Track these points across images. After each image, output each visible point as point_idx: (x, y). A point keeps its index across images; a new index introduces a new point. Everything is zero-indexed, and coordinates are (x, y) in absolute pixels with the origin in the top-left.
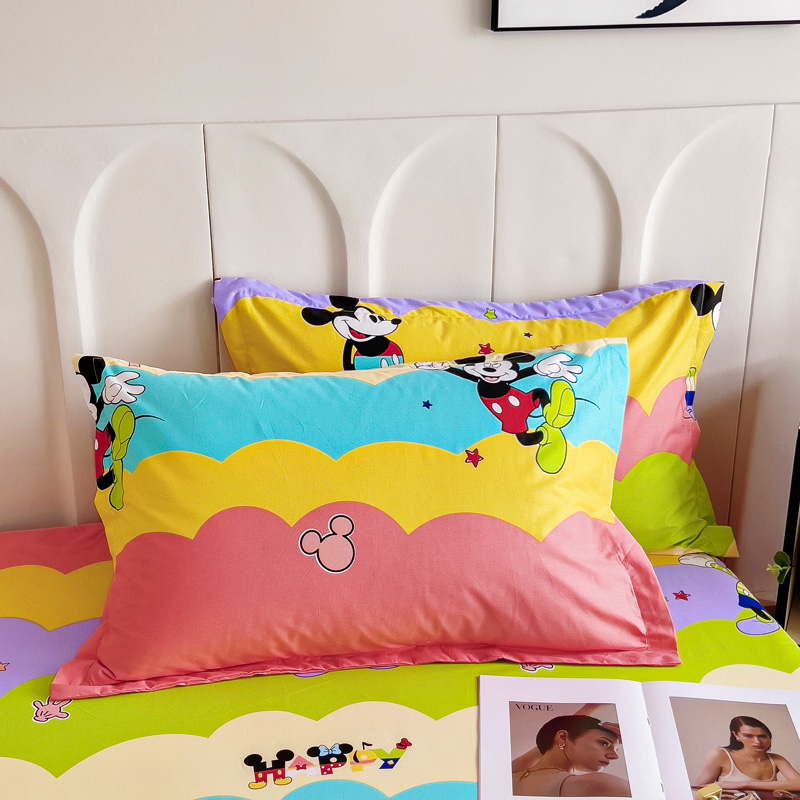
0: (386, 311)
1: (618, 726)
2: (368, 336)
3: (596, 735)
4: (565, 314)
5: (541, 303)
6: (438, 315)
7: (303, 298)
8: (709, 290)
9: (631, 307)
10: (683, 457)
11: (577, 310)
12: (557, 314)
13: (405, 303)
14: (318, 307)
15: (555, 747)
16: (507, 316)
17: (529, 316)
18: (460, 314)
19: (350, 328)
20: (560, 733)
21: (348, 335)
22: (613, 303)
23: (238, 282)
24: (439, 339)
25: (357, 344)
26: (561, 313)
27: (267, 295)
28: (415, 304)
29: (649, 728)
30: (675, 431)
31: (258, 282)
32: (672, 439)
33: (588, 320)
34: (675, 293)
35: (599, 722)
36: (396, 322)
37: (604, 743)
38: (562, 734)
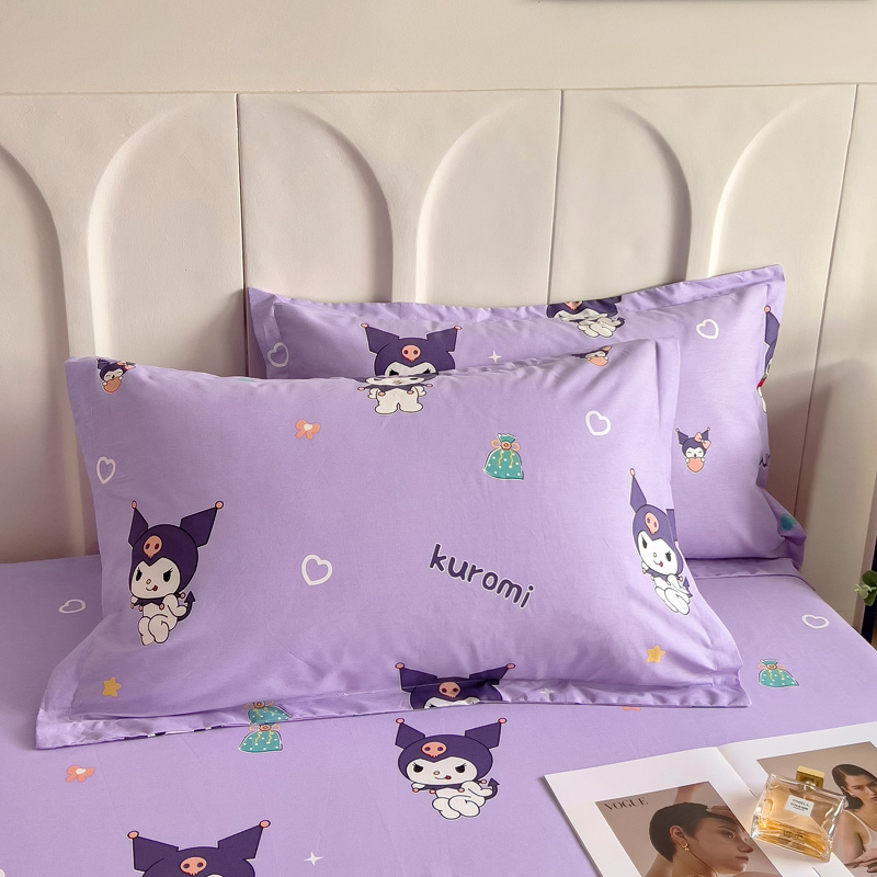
1: (728, 808)
35: (706, 807)
37: (728, 834)
38: (675, 830)
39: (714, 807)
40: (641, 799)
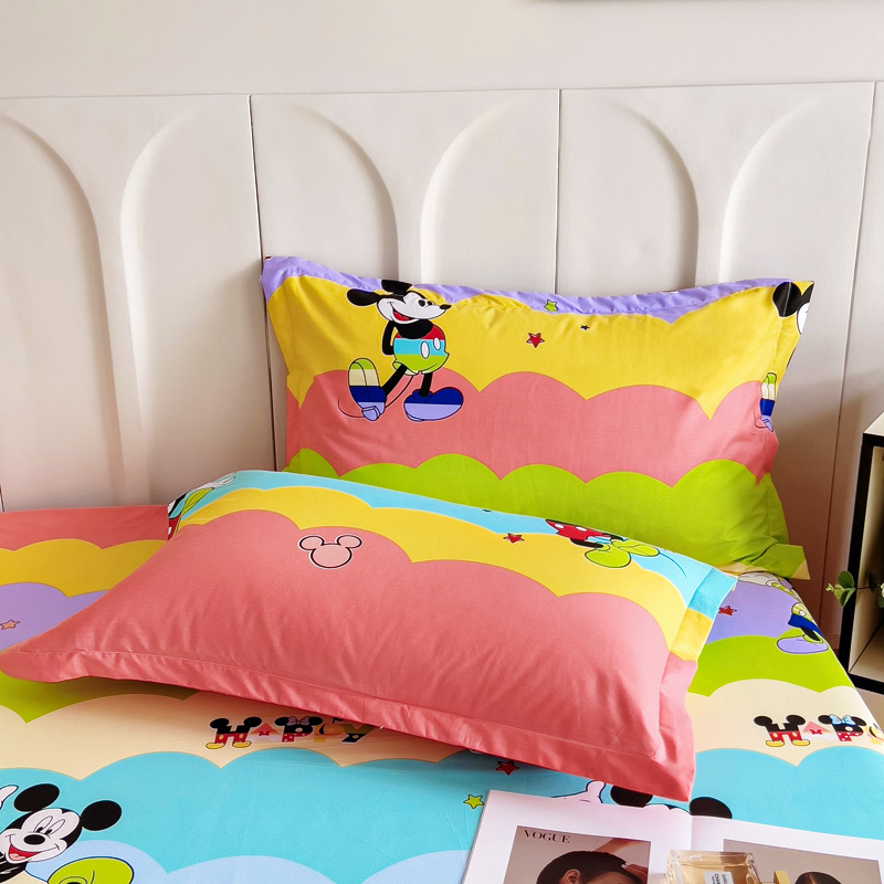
1: (645, 871)
2: (411, 318)
3: (615, 880)
4: (633, 309)
8: (795, 289)
9: (706, 304)
10: (750, 467)
11: (647, 306)
12: (626, 310)
16: (569, 309)
18: (517, 304)
19: (394, 310)
20: (570, 873)
21: (391, 316)
25: (398, 326)
27: (316, 275)
28: (471, 292)
34: (757, 290)
35: (623, 863)
36: (445, 307)
38: (572, 874)
39: (631, 866)
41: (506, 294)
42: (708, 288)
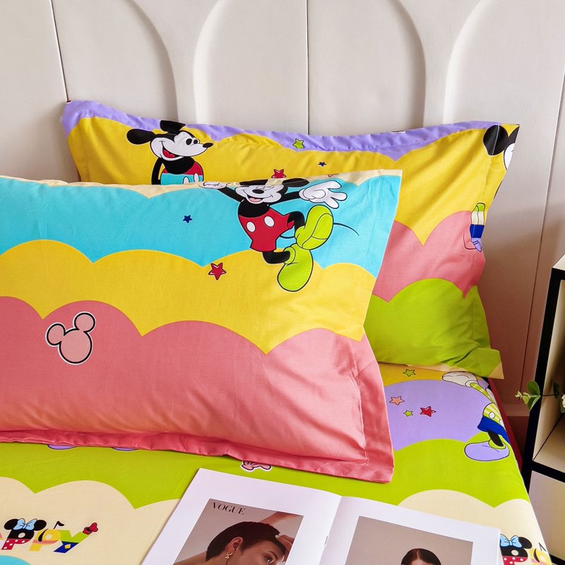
0: (205, 136)
1: (292, 541)
2: (177, 156)
3: (267, 547)
4: (367, 147)
5: (348, 137)
6: (251, 142)
7: (137, 120)
8: (503, 131)
9: (428, 144)
10: (457, 284)
11: (379, 144)
12: (360, 147)
13: (224, 130)
14: (146, 129)
15: (222, 555)
16: (313, 147)
17: (334, 148)
18: (271, 143)
19: (164, 148)
20: (235, 540)
21: (160, 153)
22: (413, 140)
23: (84, 104)
24: (239, 162)
25: (166, 163)
26: (363, 146)
27: (105, 117)
28: (232, 131)
29: (322, 547)
30: (451, 259)
31: (101, 106)
32: (447, 267)
33: (383, 153)
34: (470, 132)
35: (278, 533)
36: (207, 145)
37: (270, 558)
38: (236, 541)
39: (284, 536)
40: (241, 509)
41: (262, 133)
42: (430, 129)
